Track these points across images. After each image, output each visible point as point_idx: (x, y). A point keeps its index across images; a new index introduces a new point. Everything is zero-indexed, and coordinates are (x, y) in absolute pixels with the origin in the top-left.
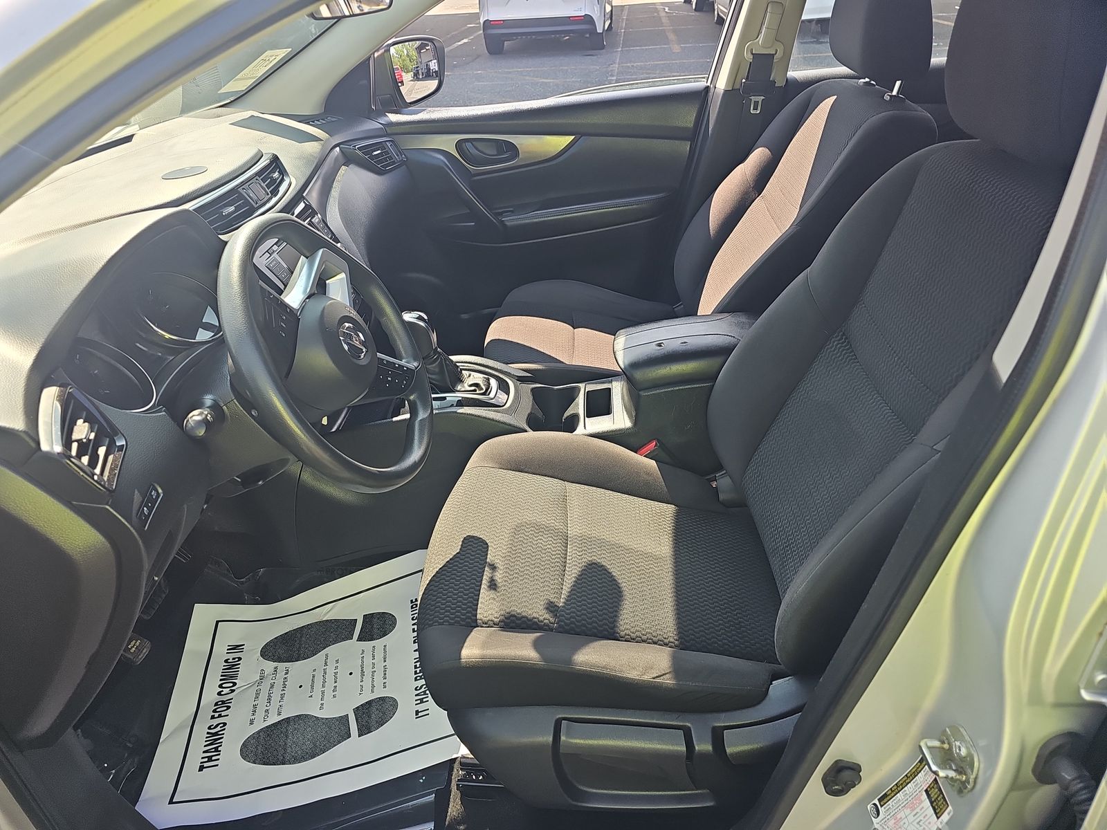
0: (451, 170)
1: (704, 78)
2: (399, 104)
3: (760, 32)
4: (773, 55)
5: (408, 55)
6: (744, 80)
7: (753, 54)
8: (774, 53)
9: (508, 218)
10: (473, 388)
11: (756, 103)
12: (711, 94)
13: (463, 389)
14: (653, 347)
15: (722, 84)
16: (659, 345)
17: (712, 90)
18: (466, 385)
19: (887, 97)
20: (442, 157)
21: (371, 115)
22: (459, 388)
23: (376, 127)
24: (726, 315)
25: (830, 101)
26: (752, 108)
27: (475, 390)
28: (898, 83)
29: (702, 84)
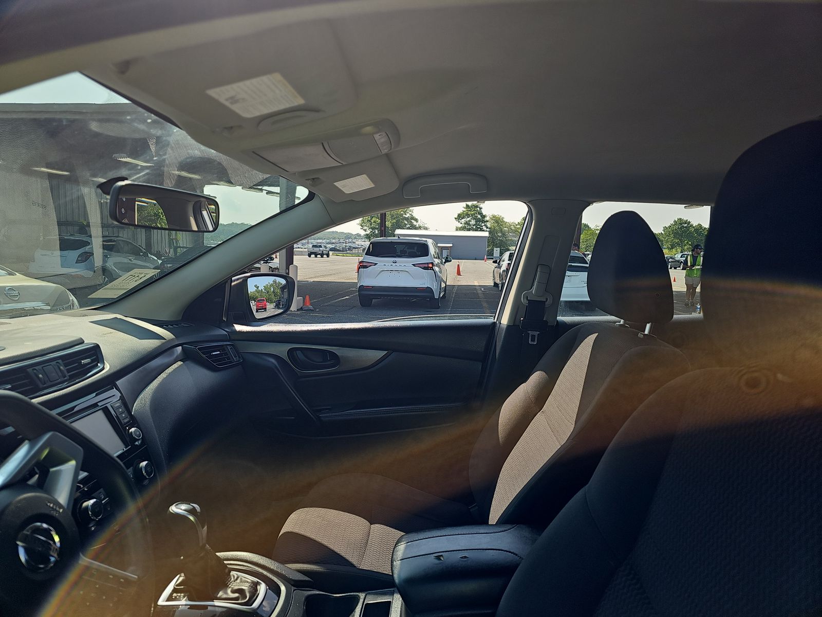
0: (279, 371)
1: (492, 316)
2: (248, 319)
3: (532, 285)
4: (544, 302)
5: (274, 292)
6: (522, 319)
7: (528, 300)
8: (545, 300)
9: (325, 415)
10: (236, 595)
11: (533, 337)
12: (497, 328)
13: (225, 596)
14: (432, 559)
15: (505, 320)
16: (438, 558)
17: (498, 325)
18: (229, 591)
19: (640, 335)
20: (273, 361)
21: (220, 324)
22: (220, 594)
23: (221, 333)
24: (509, 526)
25: (593, 337)
26: (530, 340)
27: (237, 599)
28: (648, 326)
29: (490, 320)
